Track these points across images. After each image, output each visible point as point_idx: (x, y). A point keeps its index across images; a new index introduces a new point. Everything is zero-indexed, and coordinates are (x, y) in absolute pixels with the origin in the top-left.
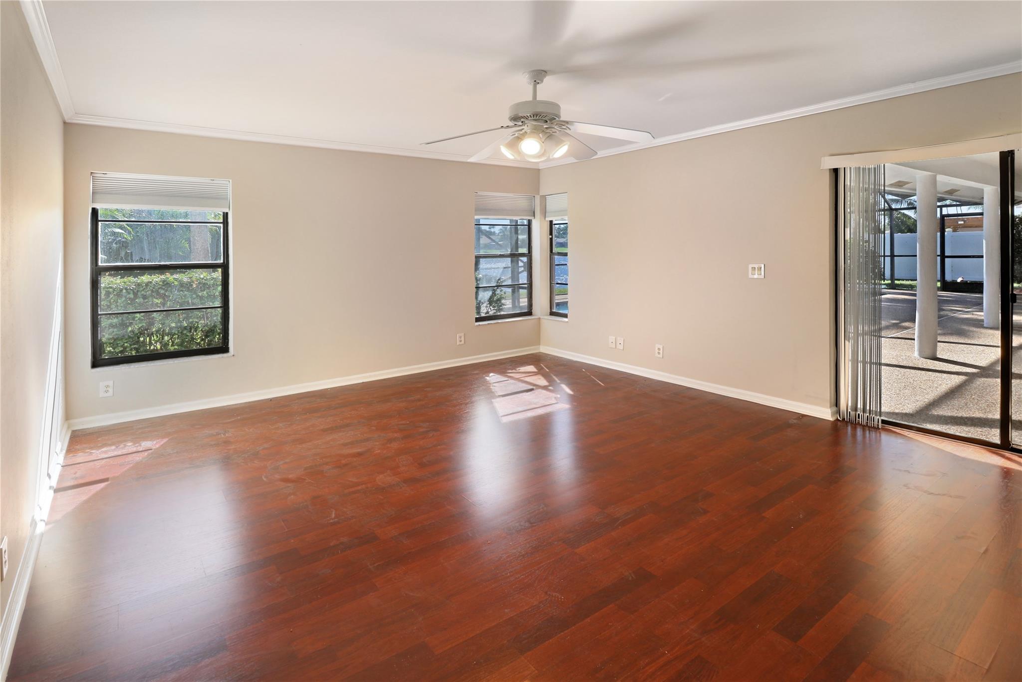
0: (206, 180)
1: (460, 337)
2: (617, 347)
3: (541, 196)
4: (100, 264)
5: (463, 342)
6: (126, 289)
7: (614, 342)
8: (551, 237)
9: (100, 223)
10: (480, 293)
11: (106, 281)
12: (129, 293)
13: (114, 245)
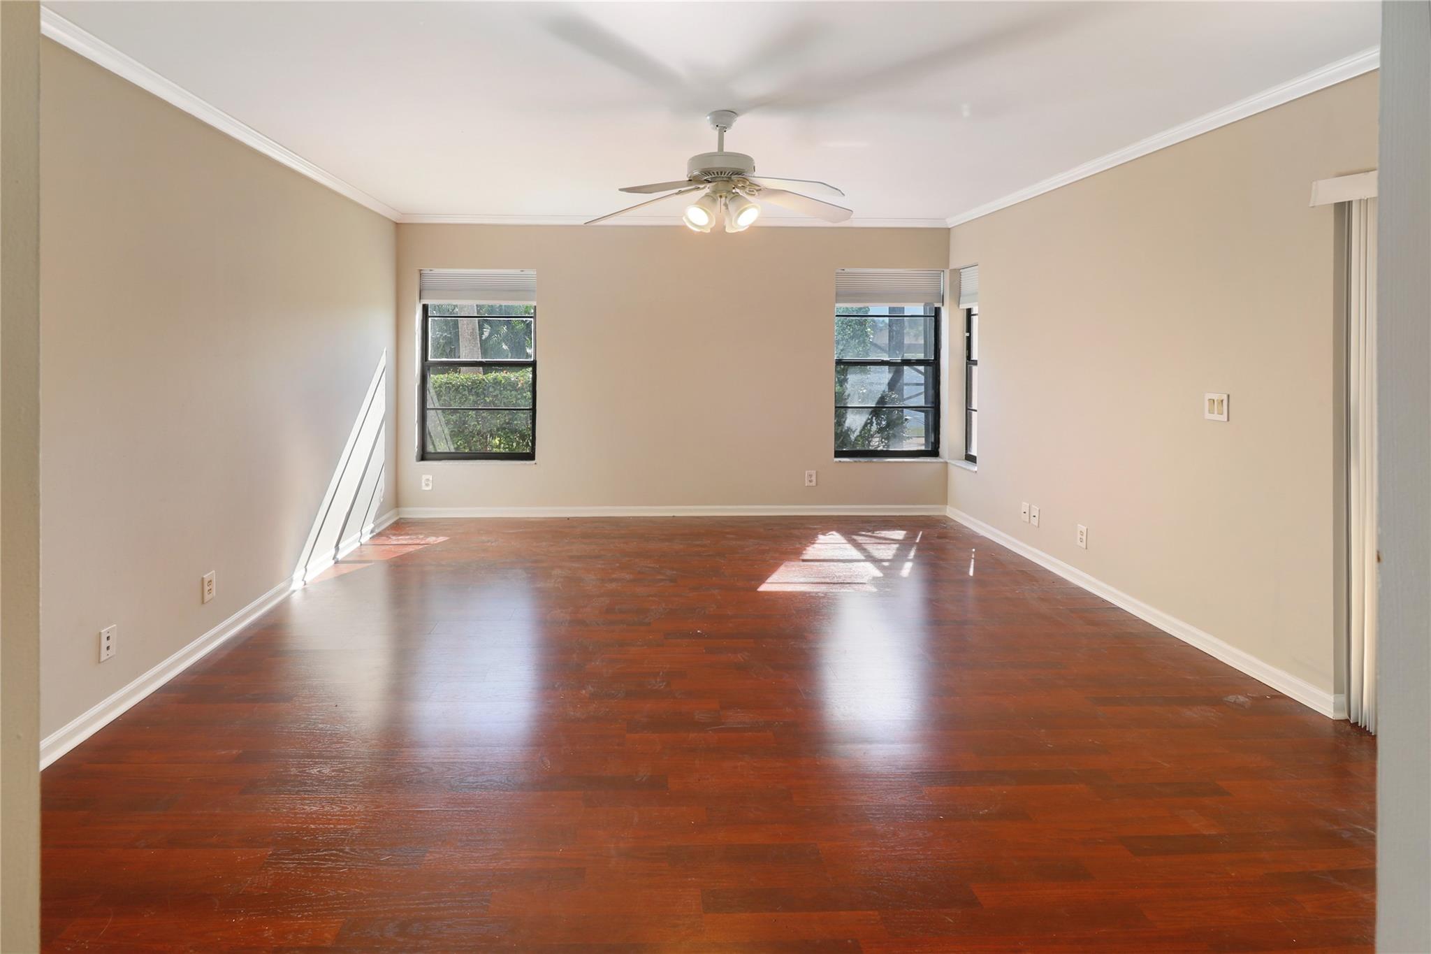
0: (517, 271)
1: (811, 476)
2: (1031, 521)
3: (951, 270)
4: (429, 359)
5: (814, 483)
6: (463, 386)
7: (1027, 513)
8: (968, 334)
9: (430, 319)
10: (848, 416)
11: (434, 379)
12: (465, 390)
13: (441, 341)
